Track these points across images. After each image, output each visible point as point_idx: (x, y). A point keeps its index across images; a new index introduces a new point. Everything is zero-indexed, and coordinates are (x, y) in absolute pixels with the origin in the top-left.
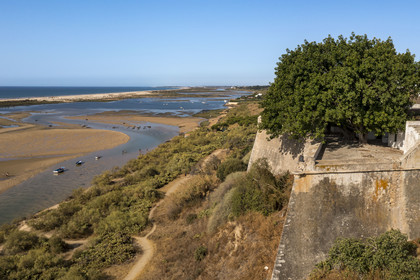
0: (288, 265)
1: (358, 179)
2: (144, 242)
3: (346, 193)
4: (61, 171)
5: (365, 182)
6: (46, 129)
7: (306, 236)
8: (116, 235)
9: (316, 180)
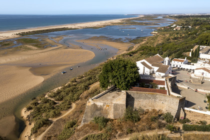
0: (85, 119)
1: (102, 104)
2: (74, 105)
3: (99, 107)
4: (64, 73)
5: (103, 105)
6: (66, 48)
7: (89, 114)
8: (68, 102)
9: (92, 103)
